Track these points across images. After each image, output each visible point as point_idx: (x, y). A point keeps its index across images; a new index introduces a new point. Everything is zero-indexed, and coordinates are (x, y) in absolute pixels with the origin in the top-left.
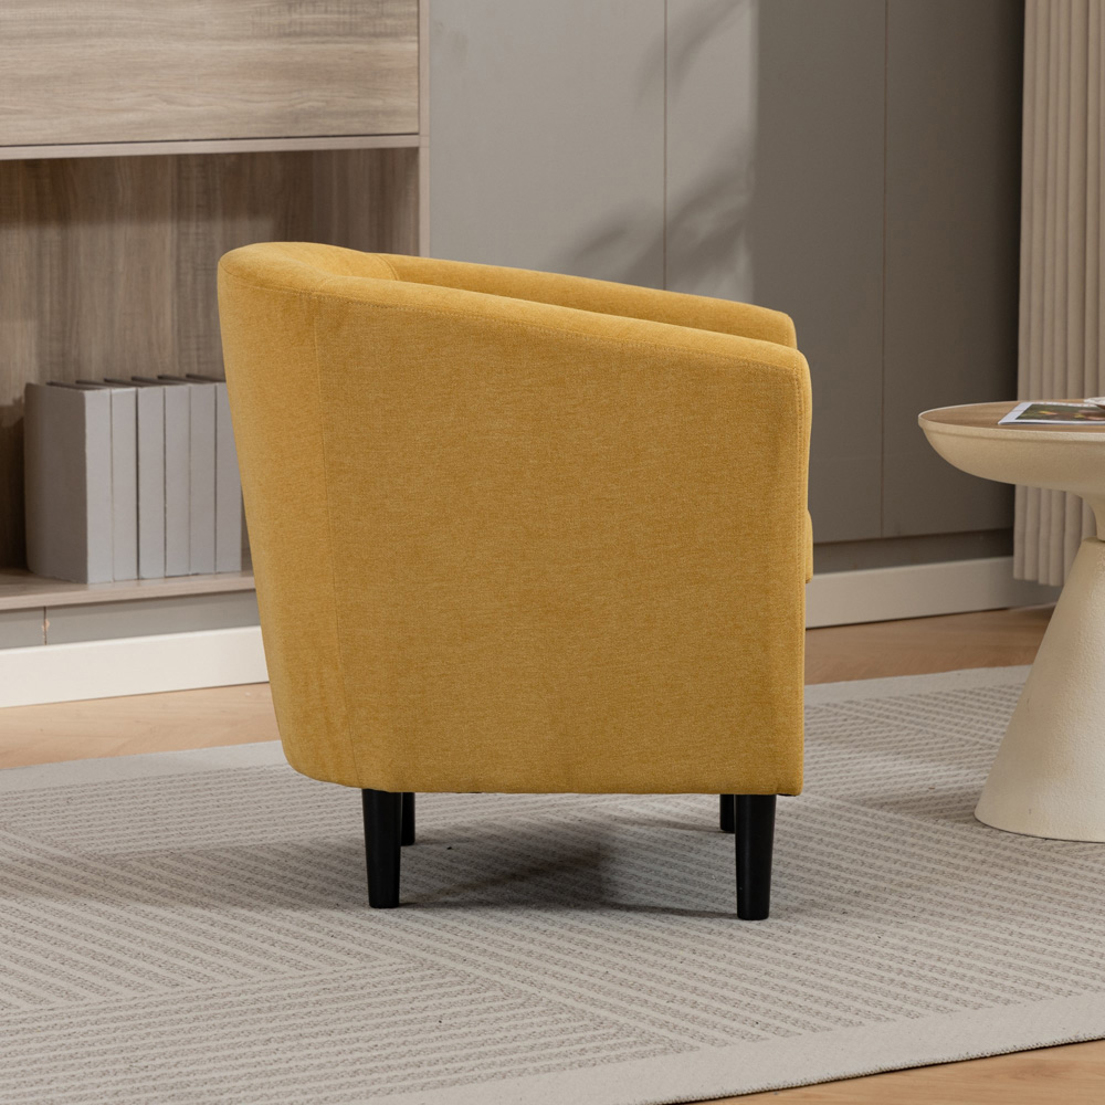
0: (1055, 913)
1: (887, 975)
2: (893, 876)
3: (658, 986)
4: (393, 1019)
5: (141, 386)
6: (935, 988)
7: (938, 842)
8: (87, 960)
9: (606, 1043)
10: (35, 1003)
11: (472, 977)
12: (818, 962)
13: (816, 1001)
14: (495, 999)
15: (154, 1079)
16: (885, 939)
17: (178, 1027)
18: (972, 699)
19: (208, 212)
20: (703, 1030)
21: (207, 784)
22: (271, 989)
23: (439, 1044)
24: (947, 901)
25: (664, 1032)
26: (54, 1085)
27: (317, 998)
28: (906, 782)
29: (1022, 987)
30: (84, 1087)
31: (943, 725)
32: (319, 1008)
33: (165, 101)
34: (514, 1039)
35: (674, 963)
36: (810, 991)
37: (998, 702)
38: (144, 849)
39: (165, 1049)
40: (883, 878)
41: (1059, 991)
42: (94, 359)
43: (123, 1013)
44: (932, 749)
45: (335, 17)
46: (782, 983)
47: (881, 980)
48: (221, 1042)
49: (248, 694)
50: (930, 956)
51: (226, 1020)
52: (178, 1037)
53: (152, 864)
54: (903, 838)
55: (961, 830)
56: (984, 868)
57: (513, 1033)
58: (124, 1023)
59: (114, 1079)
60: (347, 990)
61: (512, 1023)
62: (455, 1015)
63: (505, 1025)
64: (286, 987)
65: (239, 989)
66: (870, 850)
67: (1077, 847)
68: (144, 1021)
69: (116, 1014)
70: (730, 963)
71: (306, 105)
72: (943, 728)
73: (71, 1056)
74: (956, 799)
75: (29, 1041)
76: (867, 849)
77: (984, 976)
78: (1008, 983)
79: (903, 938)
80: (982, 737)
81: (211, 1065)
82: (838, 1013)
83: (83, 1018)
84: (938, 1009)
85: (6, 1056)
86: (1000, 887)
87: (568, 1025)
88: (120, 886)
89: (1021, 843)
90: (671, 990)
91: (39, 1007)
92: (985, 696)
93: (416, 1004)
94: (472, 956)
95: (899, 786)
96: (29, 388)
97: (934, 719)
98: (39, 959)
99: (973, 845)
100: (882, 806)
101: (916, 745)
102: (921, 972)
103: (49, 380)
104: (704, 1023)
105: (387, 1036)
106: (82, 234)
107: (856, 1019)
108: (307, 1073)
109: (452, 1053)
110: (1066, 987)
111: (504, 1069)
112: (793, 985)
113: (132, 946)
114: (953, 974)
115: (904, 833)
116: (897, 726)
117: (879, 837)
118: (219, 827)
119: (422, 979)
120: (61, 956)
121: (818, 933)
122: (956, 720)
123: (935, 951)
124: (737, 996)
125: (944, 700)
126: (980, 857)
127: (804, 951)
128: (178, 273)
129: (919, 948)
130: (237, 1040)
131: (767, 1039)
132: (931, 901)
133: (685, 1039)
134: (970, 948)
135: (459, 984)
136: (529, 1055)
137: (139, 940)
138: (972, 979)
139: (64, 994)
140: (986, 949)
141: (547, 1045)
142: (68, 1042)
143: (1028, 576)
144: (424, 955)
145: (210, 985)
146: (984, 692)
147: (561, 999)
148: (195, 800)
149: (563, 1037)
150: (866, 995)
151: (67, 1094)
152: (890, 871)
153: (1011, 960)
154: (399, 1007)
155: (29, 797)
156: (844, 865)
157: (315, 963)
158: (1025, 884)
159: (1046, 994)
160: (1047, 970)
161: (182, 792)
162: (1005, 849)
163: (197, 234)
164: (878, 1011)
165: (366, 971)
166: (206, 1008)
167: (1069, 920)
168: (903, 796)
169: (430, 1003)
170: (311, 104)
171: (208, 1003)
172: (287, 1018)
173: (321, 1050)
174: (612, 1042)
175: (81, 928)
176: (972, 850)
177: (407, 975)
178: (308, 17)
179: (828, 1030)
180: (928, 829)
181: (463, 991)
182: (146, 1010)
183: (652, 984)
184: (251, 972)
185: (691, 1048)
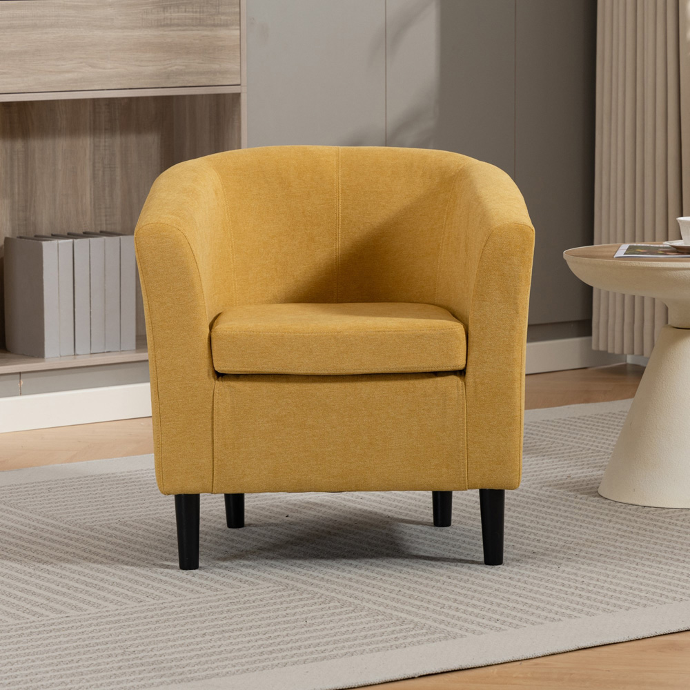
0: (661, 551)
1: (569, 590)
2: (558, 530)
3: (433, 599)
4: (276, 620)
5: (75, 239)
6: (599, 598)
7: (580, 509)
8: (83, 587)
9: (409, 633)
10: (57, 613)
11: (319, 594)
12: (525, 582)
13: (530, 607)
14: (336, 607)
15: (141, 659)
16: (562, 568)
17: (148, 627)
18: (580, 423)
19: (111, 130)
20: (466, 625)
22: (199, 603)
23: (308, 635)
24: (594, 545)
25: (442, 626)
26: (81, 663)
27: (228, 608)
28: (552, 473)
29: (652, 597)
30: (99, 664)
31: (566, 438)
32: (230, 615)
33: (90, 66)
34: (353, 632)
35: (439, 585)
36: (525, 600)
37: (596, 424)
38: (102, 518)
39: (143, 641)
40: (552, 532)
41: (674, 599)
42: (44, 220)
43: (113, 619)
44: (563, 453)
45: (191, 15)
46: (507, 595)
47: (566, 593)
48: (176, 636)
49: (142, 424)
50: (592, 579)
51: (176, 622)
52: (149, 633)
53: (109, 528)
54: (559, 507)
55: (592, 501)
56: (611, 524)
57: (352, 628)
58: (115, 625)
59: (116, 659)
60: (245, 603)
61: (350, 622)
62: (314, 617)
63: (346, 623)
64: (208, 602)
65: (180, 603)
66: (540, 515)
67: (664, 511)
68: (126, 623)
69: (109, 619)
70: (473, 584)
71: (174, 68)
72: (567, 440)
73: (87, 645)
74: (585, 483)
75: (59, 636)
76: (538, 514)
77: (627, 590)
78: (643, 594)
79: (573, 567)
80: (592, 445)
81: (173, 650)
82: (545, 614)
83: (89, 622)
84: (604, 610)
85: (47, 646)
86: (624, 536)
87: (383, 623)
88: (93, 542)
89: (630, 510)
90: (441, 601)
91: (60, 616)
92: (587, 420)
93: (288, 611)
94: (315, 581)
95: (549, 475)
96: (7, 239)
97: (560, 435)
98: (53, 586)
99: (601, 511)
101: (553, 451)
102: (589, 588)
103: (17, 235)
104: (466, 620)
105: (275, 631)
106: (36, 144)
108: (233, 654)
109: (318, 641)
110: (679, 596)
111: (352, 650)
112: (514, 597)
113: (108, 578)
114: (608, 589)
115: (558, 504)
116: (539, 439)
117: (544, 506)
118: (144, 505)
119: (289, 596)
120: (67, 585)
121: (521, 565)
122: (574, 436)
123: (594, 575)
124: (481, 604)
125: (564, 423)
126: (607, 518)
127: (515, 576)
128: (94, 170)
129: (584, 573)
130: (185, 634)
131: (505, 630)
132: (584, 545)
133: (456, 630)
134: (615, 573)
135: (312, 599)
136: (365, 641)
137: (111, 574)
138: (621, 592)
139: (73, 607)
140: (624, 573)
141: (374, 635)
142: (82, 637)
143: (602, 348)
144: (286, 581)
145: (161, 601)
146: (586, 418)
147: (376, 607)
148: (126, 488)
149: (383, 630)
150: (559, 602)
151: (90, 669)
152: (555, 527)
153: (641, 580)
154: (279, 613)
155: (25, 488)
156: (527, 524)
157: (221, 587)
158: (638, 534)
159: (667, 600)
160: (664, 586)
161: (117, 484)
162: (621, 513)
163: (105, 146)
164: (569, 612)
165: (254, 592)
166: (162, 615)
167: (670, 556)
168: (552, 481)
169: (297, 610)
170: (176, 67)
171: (162, 612)
172: (213, 620)
173: (238, 640)
174: (413, 633)
176: (601, 514)
177: (279, 594)
178: (175, 15)
179: (542, 624)
180: (572, 502)
181: (316, 603)
182: (126, 617)
183: (428, 597)
184: (184, 593)
185: (462, 636)
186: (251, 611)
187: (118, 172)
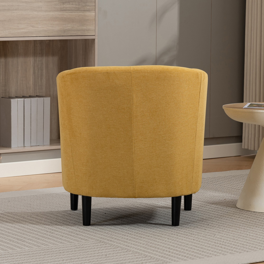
0: (258, 230)
1: (217, 245)
2: (217, 221)
3: (160, 247)
4: (94, 255)
5: (25, 98)
6: (229, 248)
7: (227, 213)
8: (16, 240)
9: (148, 261)
11: (113, 245)
12: (199, 241)
13: (200, 251)
14: (119, 250)
16: (215, 236)
17: (40, 257)
18: (233, 178)
19: (42, 55)
20: (172, 258)
21: (43, 197)
22: (63, 248)
23: (106, 261)
24: (231, 227)
25: (162, 258)
27: (75, 250)
28: (218, 198)
29: (251, 248)
31: (226, 184)
32: (75, 252)
33: (32, 27)
34: (125, 260)
35: (164, 242)
36: (198, 249)
37: (240, 178)
38: (28, 213)
40: (214, 221)
41: (260, 249)
42: (13, 90)
43: (26, 253)
44: (224, 190)
45: (74, 6)
46: (191, 246)
47: (216, 246)
48: (51, 260)
49: (51, 176)
50: (227, 240)
52: (41, 259)
53: (31, 217)
54: (219, 211)
55: (233, 210)
56: (239, 219)
57: (125, 258)
58: (27, 256)
60: (82, 248)
61: (124, 256)
62: (110, 254)
63: (122, 257)
64: (67, 247)
65: (55, 247)
67: (262, 214)
68: (32, 255)
69: (25, 253)
70: (178, 242)
71: (67, 28)
72: (227, 185)
74: (231, 202)
75: (3, 260)
76: (210, 214)
77: (241, 245)
78: (247, 247)
79: (220, 236)
80: (237, 187)
82: (205, 254)
83: (17, 254)
84: (230, 253)
86: (244, 223)
87: (138, 256)
89: (248, 213)
90: (163, 248)
91: (5, 252)
92: (237, 177)
93: (99, 251)
94: (113, 240)
95: (217, 199)
97: (224, 183)
98: (4, 240)
100: (213, 204)
101: (220, 189)
102: (225, 244)
103: (2, 97)
104: (172, 256)
105: (93, 259)
106: (10, 60)
107: (210, 255)
110: (262, 248)
112: (194, 247)
113: (27, 237)
114: (233, 245)
115: (219, 210)
116: (215, 184)
117: (213, 211)
118: (47, 208)
119: (101, 245)
120: (10, 239)
121: (199, 234)
122: (230, 183)
123: (229, 239)
124: (180, 250)
125: (226, 178)
126: (238, 216)
127: (196, 239)
128: (34, 70)
129: (225, 238)
130: (55, 260)
131: (188, 260)
132: (227, 227)
133: (168, 260)
134: (237, 238)
135: (110, 246)
137: (29, 235)
138: (238, 246)
139: (11, 248)
140: (241, 238)
142: (13, 260)
143: (246, 147)
144: (101, 239)
145: (48, 247)
146: (236, 176)
147: (136, 250)
148: (40, 201)
149: (137, 260)
150: (212, 250)
153: (248, 241)
154: (96, 252)
156: (204, 218)
157: (73, 241)
158: (250, 223)
159: (257, 250)
160: (257, 244)
161: (37, 200)
162: (244, 214)
163: (39, 60)
164: (215, 253)
165: (86, 243)
166: (47, 252)
167: (262, 232)
168: (218, 201)
169: (103, 251)
170: (68, 28)
171: (47, 251)
172: (68, 255)
173: (77, 262)
174: (149, 261)
175: (14, 233)
176: (236, 215)
177: (97, 244)
178: (68, 6)
179: (203, 258)
180: (224, 209)
181: (111, 248)
182: (32, 252)
183: (158, 247)
184: (58, 243)
185: (169, 262)
186: (84, 251)
187: (44, 71)
